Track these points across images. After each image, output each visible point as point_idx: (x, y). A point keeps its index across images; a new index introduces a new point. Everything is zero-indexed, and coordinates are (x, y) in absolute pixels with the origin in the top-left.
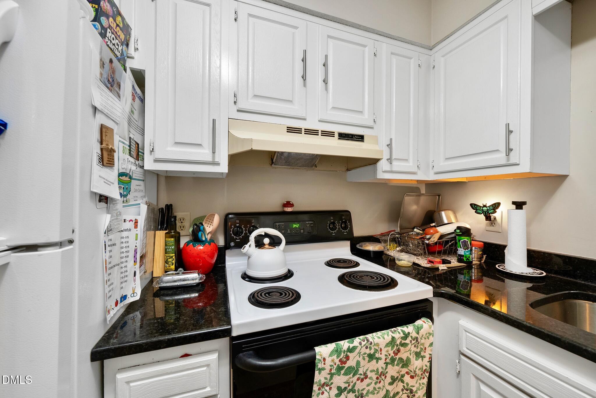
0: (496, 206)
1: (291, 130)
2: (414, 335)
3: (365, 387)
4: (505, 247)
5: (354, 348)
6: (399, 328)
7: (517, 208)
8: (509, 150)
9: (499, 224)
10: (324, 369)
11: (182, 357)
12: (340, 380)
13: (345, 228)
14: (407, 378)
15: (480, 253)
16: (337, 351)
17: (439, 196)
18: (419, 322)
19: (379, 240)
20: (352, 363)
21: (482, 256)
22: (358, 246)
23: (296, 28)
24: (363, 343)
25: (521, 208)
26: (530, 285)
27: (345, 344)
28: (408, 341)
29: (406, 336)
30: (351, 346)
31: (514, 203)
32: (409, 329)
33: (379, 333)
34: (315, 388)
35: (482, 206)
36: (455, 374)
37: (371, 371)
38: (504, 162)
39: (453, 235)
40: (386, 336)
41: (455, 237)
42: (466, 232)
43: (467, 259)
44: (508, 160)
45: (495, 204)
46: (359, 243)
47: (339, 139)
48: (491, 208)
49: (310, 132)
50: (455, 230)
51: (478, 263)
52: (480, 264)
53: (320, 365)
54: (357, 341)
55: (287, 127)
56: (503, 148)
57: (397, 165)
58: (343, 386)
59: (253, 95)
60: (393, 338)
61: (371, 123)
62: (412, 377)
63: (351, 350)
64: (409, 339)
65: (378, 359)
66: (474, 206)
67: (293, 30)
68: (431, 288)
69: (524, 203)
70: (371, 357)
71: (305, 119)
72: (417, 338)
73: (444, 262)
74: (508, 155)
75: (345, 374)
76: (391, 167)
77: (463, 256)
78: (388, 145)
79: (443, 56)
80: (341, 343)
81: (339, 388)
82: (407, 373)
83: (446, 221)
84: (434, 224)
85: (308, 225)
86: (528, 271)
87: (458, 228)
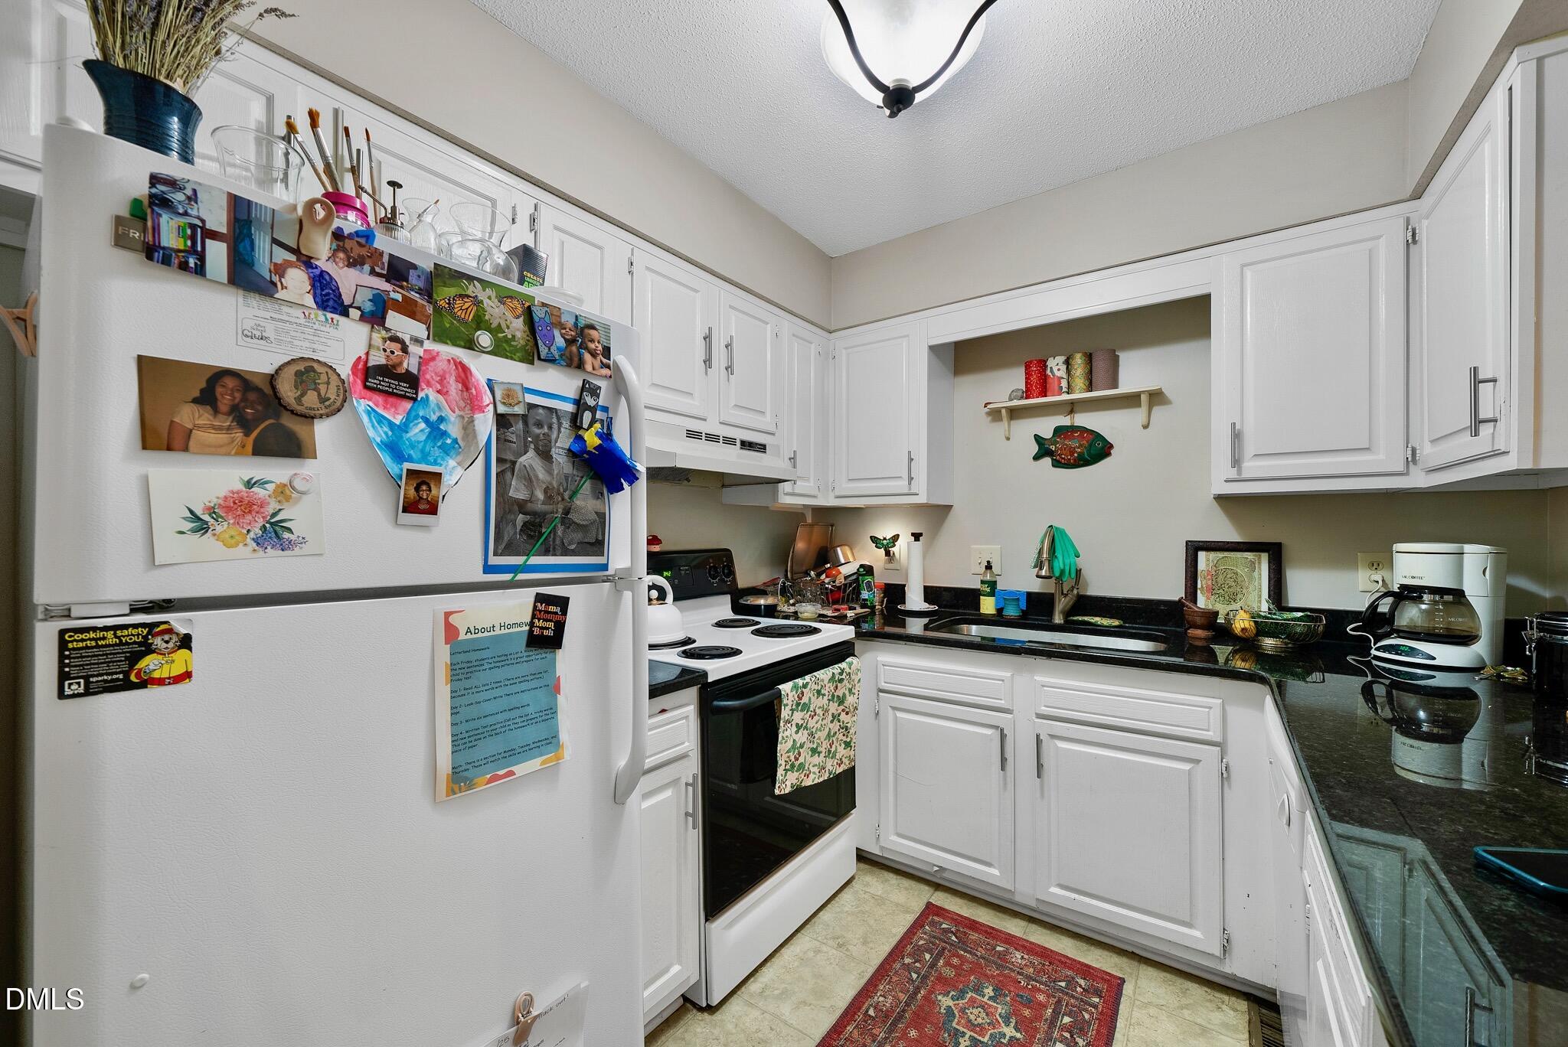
0: (896, 538)
1: (693, 434)
2: (848, 670)
3: (814, 724)
4: (905, 585)
5: (807, 683)
6: (836, 666)
7: (915, 540)
8: (911, 479)
9: (897, 560)
10: (787, 705)
11: (660, 712)
12: (798, 717)
13: (728, 576)
14: (843, 716)
15: (882, 595)
16: (795, 687)
17: (832, 526)
18: (849, 660)
19: (766, 591)
20: (805, 700)
21: (884, 597)
22: (742, 601)
23: (696, 291)
24: (813, 679)
25: (919, 540)
26: (926, 620)
27: (800, 681)
28: (843, 677)
29: (843, 671)
30: (805, 682)
31: (913, 534)
32: (843, 665)
33: (822, 671)
34: (782, 724)
35: (882, 538)
36: (874, 716)
37: (819, 708)
38: (906, 491)
39: (854, 577)
40: (828, 672)
41: (857, 579)
42: (868, 570)
43: (871, 603)
44: (910, 489)
45: (894, 536)
46: (742, 598)
47: (741, 448)
48: (891, 540)
49: (712, 438)
50: (858, 570)
51: (880, 607)
52: (882, 610)
53: (785, 701)
54: (807, 678)
55: (687, 430)
56: (905, 476)
57: (801, 487)
58: (800, 722)
59: (650, 383)
60: (833, 673)
61: (772, 429)
62: (847, 713)
63: (805, 686)
64: (845, 674)
65: (824, 695)
66: (874, 539)
67: (692, 293)
68: (853, 627)
69: (921, 534)
70: (819, 692)
71: (705, 420)
72: (850, 673)
73: (851, 609)
74: (910, 484)
75: (802, 710)
76: (793, 489)
77: (866, 600)
78: (790, 459)
79: (846, 348)
80: (796, 680)
81: (797, 724)
82: (843, 710)
83: (843, 561)
84: (829, 565)
85: (683, 572)
86: (924, 606)
87: (862, 566)
